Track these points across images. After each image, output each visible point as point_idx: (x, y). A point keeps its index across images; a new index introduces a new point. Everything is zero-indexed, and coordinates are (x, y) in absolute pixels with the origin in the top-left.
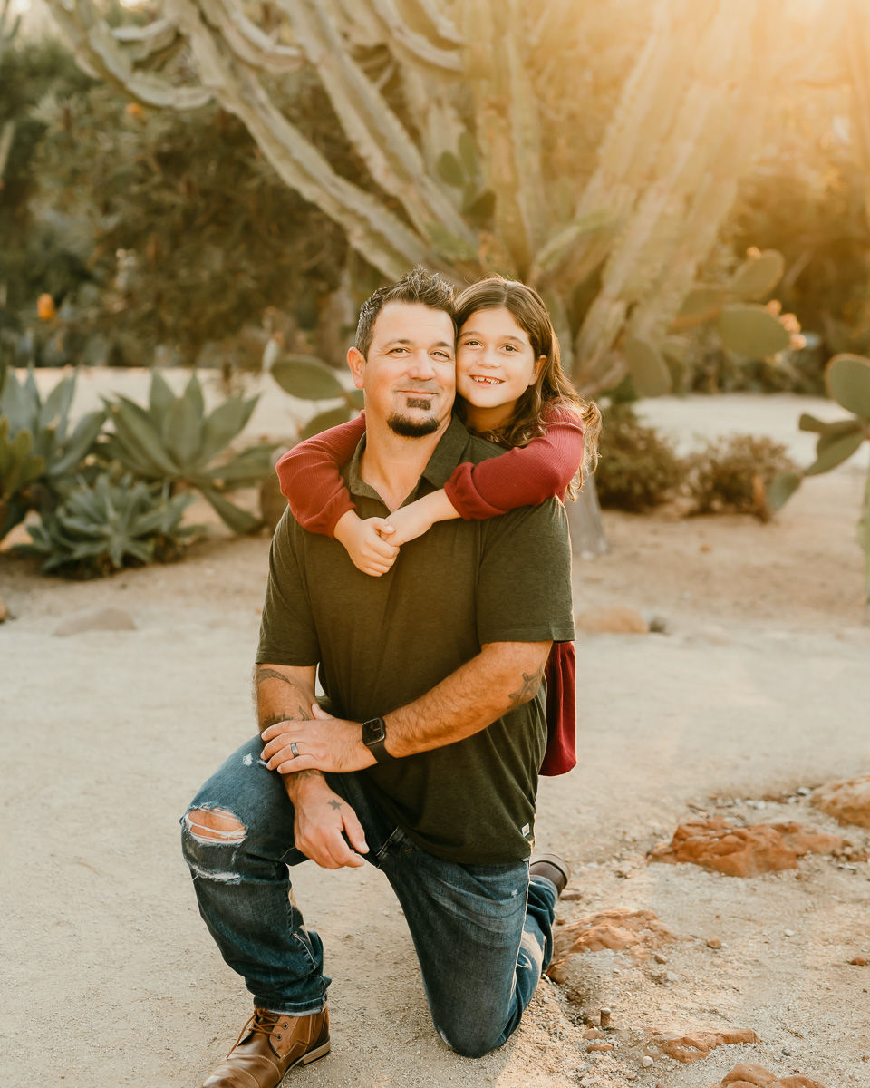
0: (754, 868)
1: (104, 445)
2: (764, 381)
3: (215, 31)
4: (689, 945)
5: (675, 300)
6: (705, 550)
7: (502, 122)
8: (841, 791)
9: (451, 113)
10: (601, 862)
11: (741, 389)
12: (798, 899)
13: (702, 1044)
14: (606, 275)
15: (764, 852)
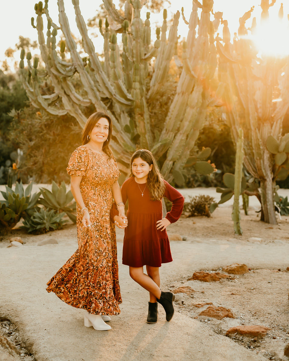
0: (210, 280)
1: (39, 201)
2: (206, 183)
3: (68, 96)
4: (198, 292)
5: (185, 160)
6: (194, 223)
7: (142, 118)
8: (228, 267)
9: (126, 115)
10: (178, 281)
11: (199, 186)
12: (220, 286)
13: (202, 304)
14: (167, 155)
15: (212, 277)
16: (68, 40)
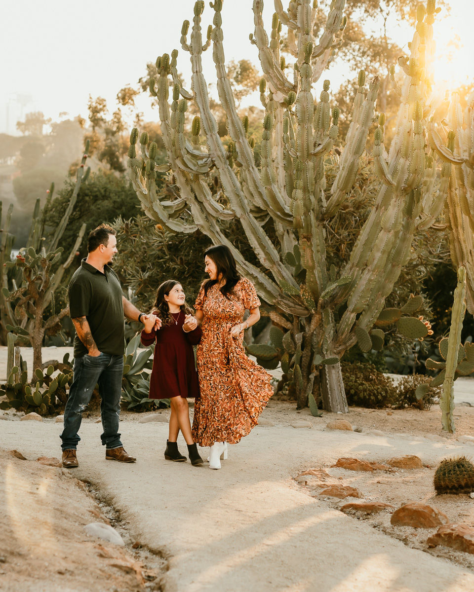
0: (358, 469)
3: (200, 203)
4: (334, 478)
6: (388, 414)
8: (394, 459)
9: (292, 235)
12: (369, 476)
14: (348, 302)
15: (362, 465)
16: (203, 117)
